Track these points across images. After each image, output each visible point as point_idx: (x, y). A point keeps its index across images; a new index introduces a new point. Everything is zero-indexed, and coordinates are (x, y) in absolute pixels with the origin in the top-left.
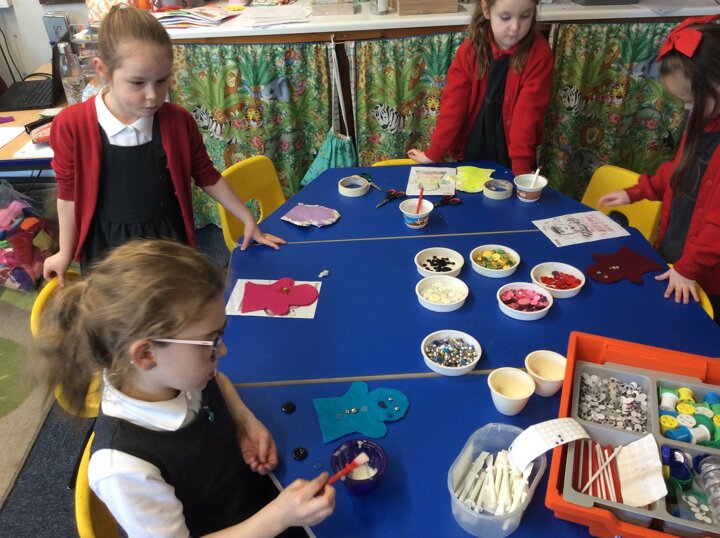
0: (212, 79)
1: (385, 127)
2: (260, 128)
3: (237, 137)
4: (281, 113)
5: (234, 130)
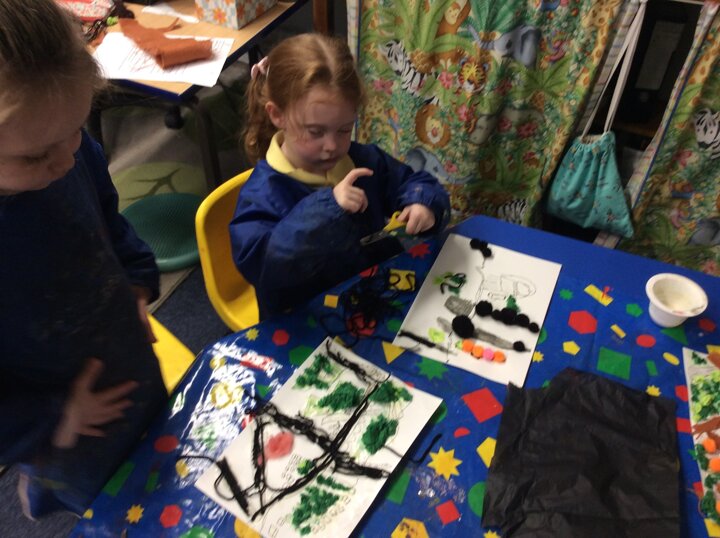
0: (422, 6)
1: (703, 145)
2: (478, 94)
3: (440, 97)
4: (513, 78)
5: (439, 86)
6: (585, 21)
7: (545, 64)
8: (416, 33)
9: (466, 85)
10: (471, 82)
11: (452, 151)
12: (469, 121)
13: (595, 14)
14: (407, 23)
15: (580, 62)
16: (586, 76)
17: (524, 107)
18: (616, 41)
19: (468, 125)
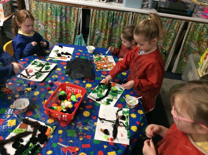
0: (43, 12)
1: (97, 34)
2: (56, 28)
3: (49, 30)
4: (62, 25)
5: (48, 28)
6: (73, 13)
7: (68, 22)
8: (42, 17)
9: (54, 27)
10: (54, 26)
11: (53, 41)
12: (56, 34)
13: (74, 12)
14: (40, 16)
15: (73, 21)
16: (75, 23)
17: (66, 31)
18: (79, 16)
19: (56, 35)
